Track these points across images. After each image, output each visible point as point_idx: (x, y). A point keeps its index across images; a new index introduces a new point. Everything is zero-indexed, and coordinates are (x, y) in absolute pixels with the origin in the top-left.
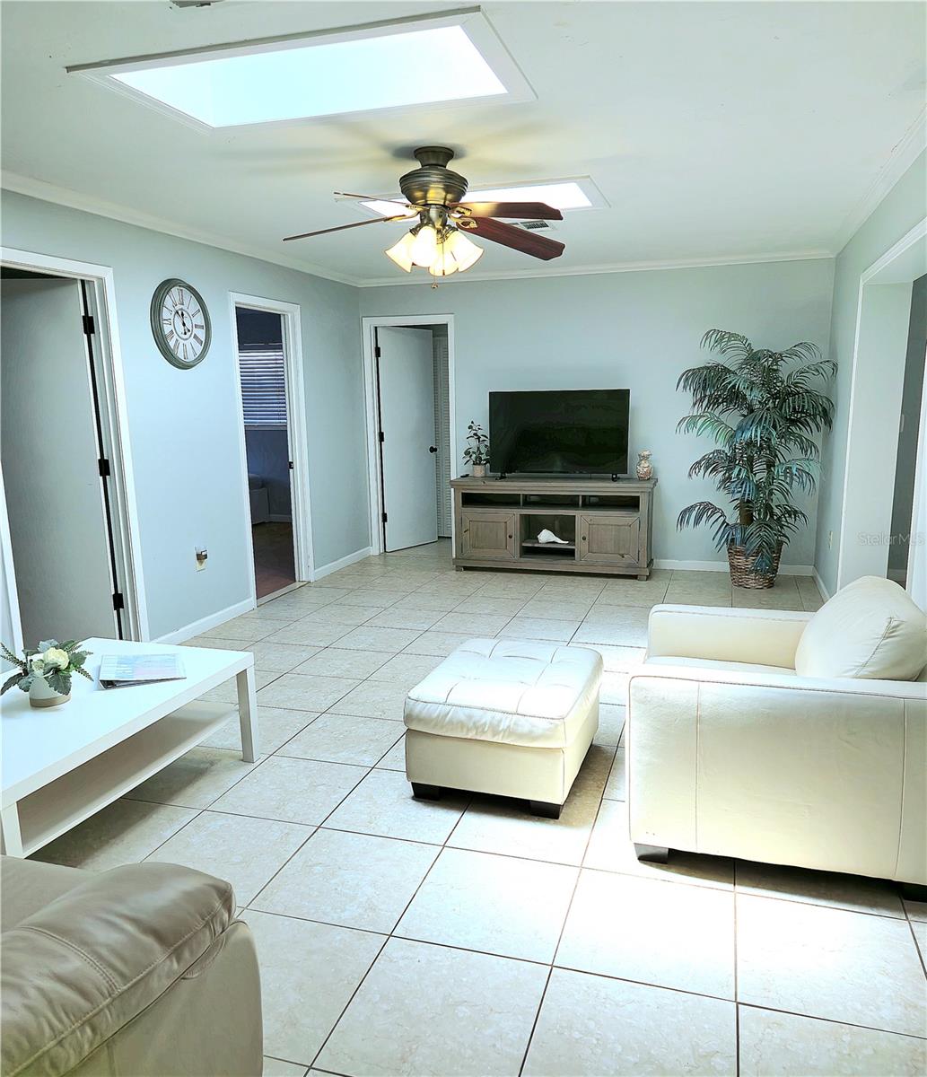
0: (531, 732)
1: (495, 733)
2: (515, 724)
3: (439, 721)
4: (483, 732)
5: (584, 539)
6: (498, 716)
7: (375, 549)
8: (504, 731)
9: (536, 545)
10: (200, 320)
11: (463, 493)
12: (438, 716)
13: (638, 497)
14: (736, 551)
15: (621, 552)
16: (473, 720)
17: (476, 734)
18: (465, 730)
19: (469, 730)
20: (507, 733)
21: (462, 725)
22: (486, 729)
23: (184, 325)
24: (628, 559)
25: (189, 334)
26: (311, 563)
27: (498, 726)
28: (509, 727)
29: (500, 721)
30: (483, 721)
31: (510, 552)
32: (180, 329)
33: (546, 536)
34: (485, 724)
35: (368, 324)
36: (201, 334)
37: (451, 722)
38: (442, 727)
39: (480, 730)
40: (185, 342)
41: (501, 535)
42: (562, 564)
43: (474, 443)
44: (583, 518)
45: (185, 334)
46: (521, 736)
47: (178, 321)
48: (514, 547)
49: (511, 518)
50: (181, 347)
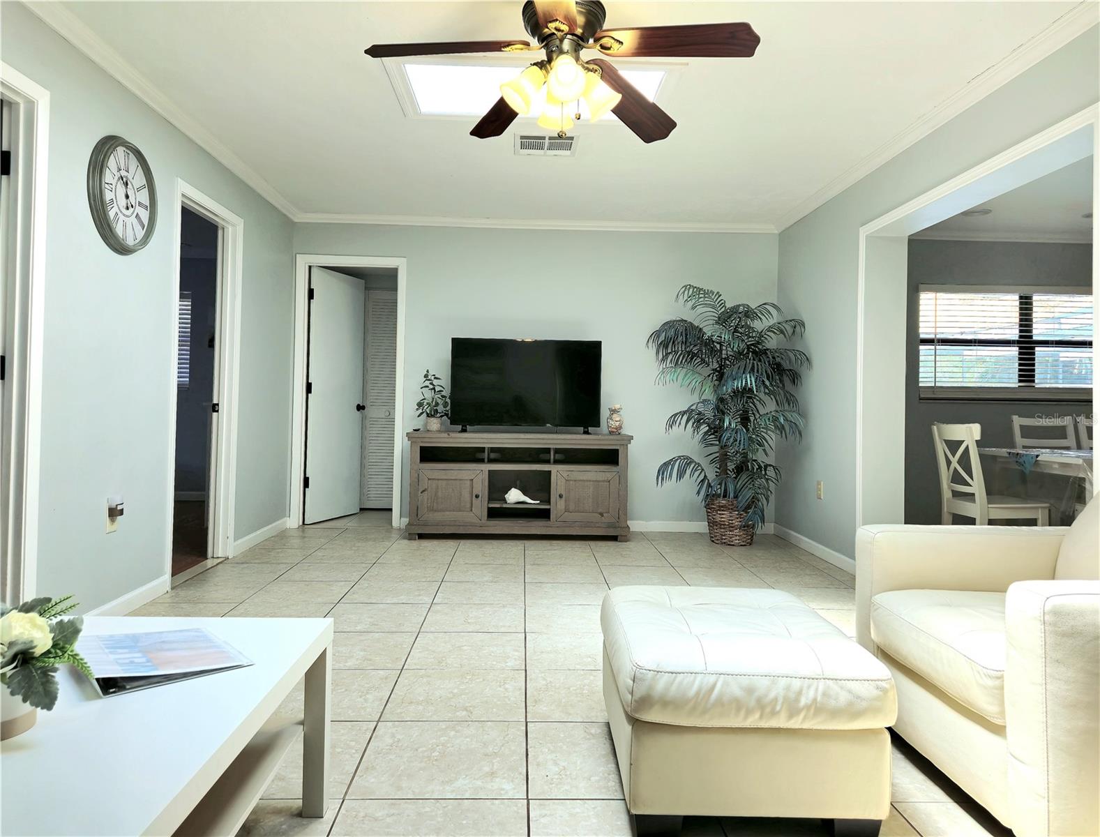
0: (850, 704)
1: (793, 712)
2: (824, 694)
3: (701, 702)
4: (774, 713)
5: (561, 496)
6: (797, 684)
7: (293, 521)
8: (808, 707)
9: (505, 506)
10: (144, 197)
11: (421, 447)
12: (698, 693)
13: (618, 450)
14: (719, 506)
15: (600, 510)
16: (756, 694)
17: (761, 717)
18: (743, 713)
19: (749, 712)
20: (812, 711)
21: (737, 705)
22: (778, 708)
23: (127, 197)
24: (607, 519)
25: (131, 210)
26: (231, 533)
27: (797, 700)
28: (815, 700)
29: (800, 693)
30: (772, 695)
31: (476, 515)
32: (122, 202)
33: (515, 496)
34: (776, 699)
35: (302, 262)
36: (145, 216)
37: (720, 702)
38: (705, 711)
39: (768, 710)
40: (126, 219)
41: (466, 495)
42: (536, 527)
43: (429, 395)
44: (560, 473)
45: (127, 208)
46: (835, 713)
47: (121, 190)
48: (481, 507)
49: (477, 475)
50: (120, 223)
